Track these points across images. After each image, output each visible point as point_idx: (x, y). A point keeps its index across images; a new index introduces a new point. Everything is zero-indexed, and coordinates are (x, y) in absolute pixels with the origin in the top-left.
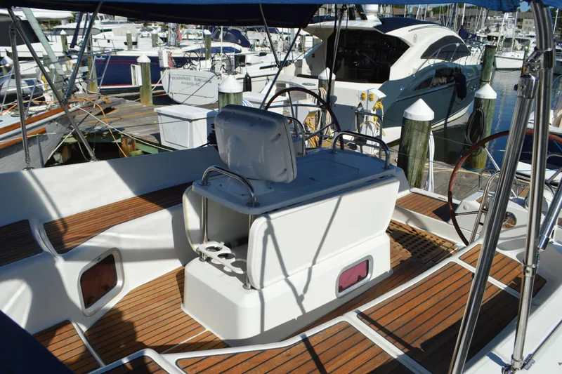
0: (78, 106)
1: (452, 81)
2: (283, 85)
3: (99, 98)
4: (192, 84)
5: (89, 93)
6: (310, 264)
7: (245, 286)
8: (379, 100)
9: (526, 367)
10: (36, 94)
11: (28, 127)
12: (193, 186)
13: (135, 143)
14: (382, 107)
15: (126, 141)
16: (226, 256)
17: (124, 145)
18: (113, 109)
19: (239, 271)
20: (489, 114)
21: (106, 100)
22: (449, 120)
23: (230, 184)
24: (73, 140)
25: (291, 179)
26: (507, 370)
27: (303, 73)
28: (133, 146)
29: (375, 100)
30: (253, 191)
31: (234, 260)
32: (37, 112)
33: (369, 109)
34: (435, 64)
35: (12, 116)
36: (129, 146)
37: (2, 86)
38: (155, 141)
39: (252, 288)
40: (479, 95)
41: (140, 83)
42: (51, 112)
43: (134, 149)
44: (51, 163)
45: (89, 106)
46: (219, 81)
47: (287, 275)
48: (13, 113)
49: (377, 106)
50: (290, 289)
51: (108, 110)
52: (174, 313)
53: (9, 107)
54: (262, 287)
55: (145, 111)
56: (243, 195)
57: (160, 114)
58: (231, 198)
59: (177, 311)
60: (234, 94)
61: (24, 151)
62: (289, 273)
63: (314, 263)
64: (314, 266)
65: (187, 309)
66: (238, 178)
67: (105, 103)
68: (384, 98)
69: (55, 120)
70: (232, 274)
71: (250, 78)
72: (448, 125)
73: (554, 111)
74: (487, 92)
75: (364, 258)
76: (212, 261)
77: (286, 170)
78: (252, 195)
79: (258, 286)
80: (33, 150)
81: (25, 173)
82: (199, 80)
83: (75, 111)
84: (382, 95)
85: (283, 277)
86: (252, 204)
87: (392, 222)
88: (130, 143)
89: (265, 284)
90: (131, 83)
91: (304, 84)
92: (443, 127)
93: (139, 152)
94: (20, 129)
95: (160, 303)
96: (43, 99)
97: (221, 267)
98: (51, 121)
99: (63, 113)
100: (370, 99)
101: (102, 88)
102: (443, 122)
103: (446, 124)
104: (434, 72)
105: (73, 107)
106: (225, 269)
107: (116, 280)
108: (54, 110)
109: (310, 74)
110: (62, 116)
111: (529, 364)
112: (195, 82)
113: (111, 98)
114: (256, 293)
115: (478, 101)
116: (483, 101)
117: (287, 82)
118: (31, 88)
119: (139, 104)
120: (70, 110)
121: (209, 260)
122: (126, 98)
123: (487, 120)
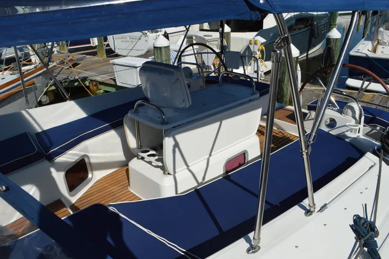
0: (55, 64)
1: (308, 26)
2: (191, 38)
3: (69, 57)
4: (129, 41)
5: (61, 53)
6: (208, 156)
7: (164, 173)
8: (262, 44)
9: (321, 211)
10: (25, 58)
11: (25, 79)
12: (129, 114)
13: (99, 85)
14: (264, 48)
15: (93, 84)
16: (153, 155)
17: (91, 87)
18: (79, 64)
19: (160, 164)
20: (336, 49)
21: (73, 58)
22: (310, 52)
23: (151, 112)
24: (53, 88)
25: (188, 106)
26: (307, 213)
27: (205, 28)
28: (97, 87)
29: (259, 44)
30: (164, 115)
31: (157, 157)
32: (27, 71)
33: (255, 51)
34: (294, 15)
35: (11, 74)
36: (95, 88)
37: (2, 53)
38: (113, 83)
39: (169, 174)
40: (329, 36)
41: (97, 44)
42: (37, 69)
43: (98, 89)
44: (40, 104)
45: (62, 63)
46: (146, 38)
47: (188, 166)
48: (11, 72)
49: (260, 48)
50: (190, 174)
51: (75, 65)
52: (124, 192)
53: (9, 68)
54: (175, 172)
55: (102, 63)
56: (159, 117)
57: (114, 64)
58: (152, 120)
59: (127, 190)
60: (164, 47)
61: (24, 98)
62: (189, 165)
63: (210, 155)
64: (211, 158)
65: (132, 190)
66: (154, 107)
67: (72, 60)
68: (265, 42)
69: (40, 75)
70: (157, 167)
71: (168, 34)
72: (309, 56)
73: (372, 42)
74: (335, 34)
75: (243, 151)
76: (145, 159)
77: (184, 100)
78: (164, 117)
79: (172, 173)
80: (31, 96)
81: (24, 112)
82: (133, 38)
83: (53, 67)
84: (263, 40)
85: (186, 167)
86: (164, 123)
87: (260, 126)
88: (95, 86)
89: (177, 171)
90: (90, 43)
91: (205, 36)
92: (305, 58)
93: (102, 91)
94: (20, 82)
95: (116, 187)
96: (30, 61)
97: (150, 163)
98: (37, 76)
99: (45, 69)
100: (256, 43)
101: (70, 48)
102: (305, 54)
103: (307, 55)
104: (294, 21)
105: (51, 65)
106: (153, 164)
107: (88, 174)
108: (39, 68)
109: (209, 29)
110: (44, 71)
111: (323, 209)
112: (130, 40)
113: (76, 56)
114: (171, 177)
115: (329, 40)
116: (332, 40)
117: (193, 35)
118: (22, 54)
119: (97, 58)
120: (49, 67)
121: (143, 158)
122: (87, 54)
123: (335, 53)
